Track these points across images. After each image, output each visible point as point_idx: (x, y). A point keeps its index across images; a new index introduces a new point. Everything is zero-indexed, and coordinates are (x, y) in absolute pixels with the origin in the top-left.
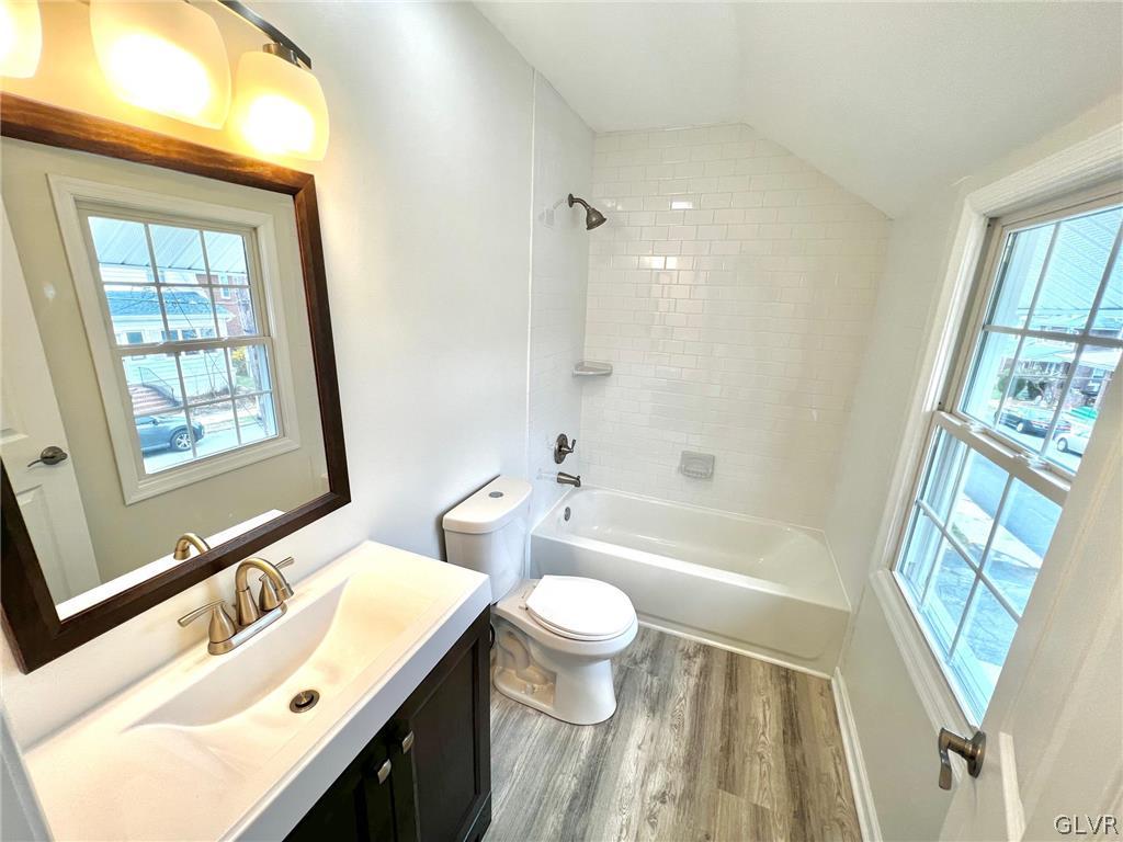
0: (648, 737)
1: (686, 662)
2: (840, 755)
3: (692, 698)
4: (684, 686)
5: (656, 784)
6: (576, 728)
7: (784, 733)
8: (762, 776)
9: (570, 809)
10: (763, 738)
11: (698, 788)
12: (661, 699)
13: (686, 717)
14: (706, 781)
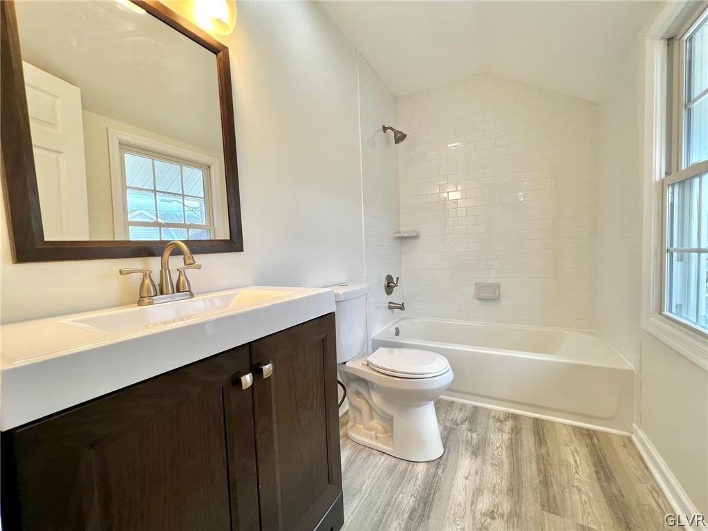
0: (473, 471)
1: (499, 424)
2: (656, 490)
3: (507, 447)
4: (499, 439)
5: (484, 504)
6: (412, 463)
7: (597, 473)
8: (583, 504)
9: (410, 518)
10: (577, 476)
11: (524, 509)
12: (481, 447)
13: (504, 459)
14: (531, 505)
